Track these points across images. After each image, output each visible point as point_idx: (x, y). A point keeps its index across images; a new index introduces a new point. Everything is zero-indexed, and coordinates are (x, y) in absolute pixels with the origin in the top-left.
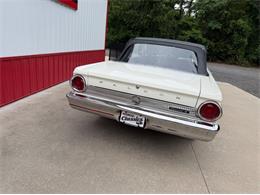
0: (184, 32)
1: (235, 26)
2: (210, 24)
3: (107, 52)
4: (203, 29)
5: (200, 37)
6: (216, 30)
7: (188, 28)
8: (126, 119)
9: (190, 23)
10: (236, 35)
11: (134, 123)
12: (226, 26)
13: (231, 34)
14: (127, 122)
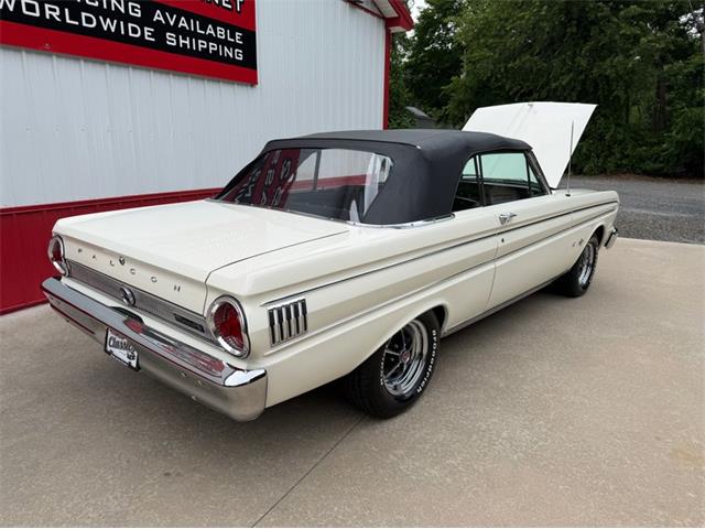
8: (115, 344)
11: (124, 356)
14: (116, 352)
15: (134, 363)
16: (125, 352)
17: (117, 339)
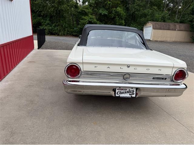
0: (83, 17)
1: (116, 12)
2: (101, 11)
3: (35, 37)
4: (96, 15)
5: (95, 20)
6: (105, 15)
7: (86, 14)
8: (121, 93)
9: (87, 11)
10: (117, 18)
11: (127, 95)
12: (110, 13)
13: (114, 18)
14: (122, 95)
15: (134, 96)
16: (128, 94)
17: (122, 91)
